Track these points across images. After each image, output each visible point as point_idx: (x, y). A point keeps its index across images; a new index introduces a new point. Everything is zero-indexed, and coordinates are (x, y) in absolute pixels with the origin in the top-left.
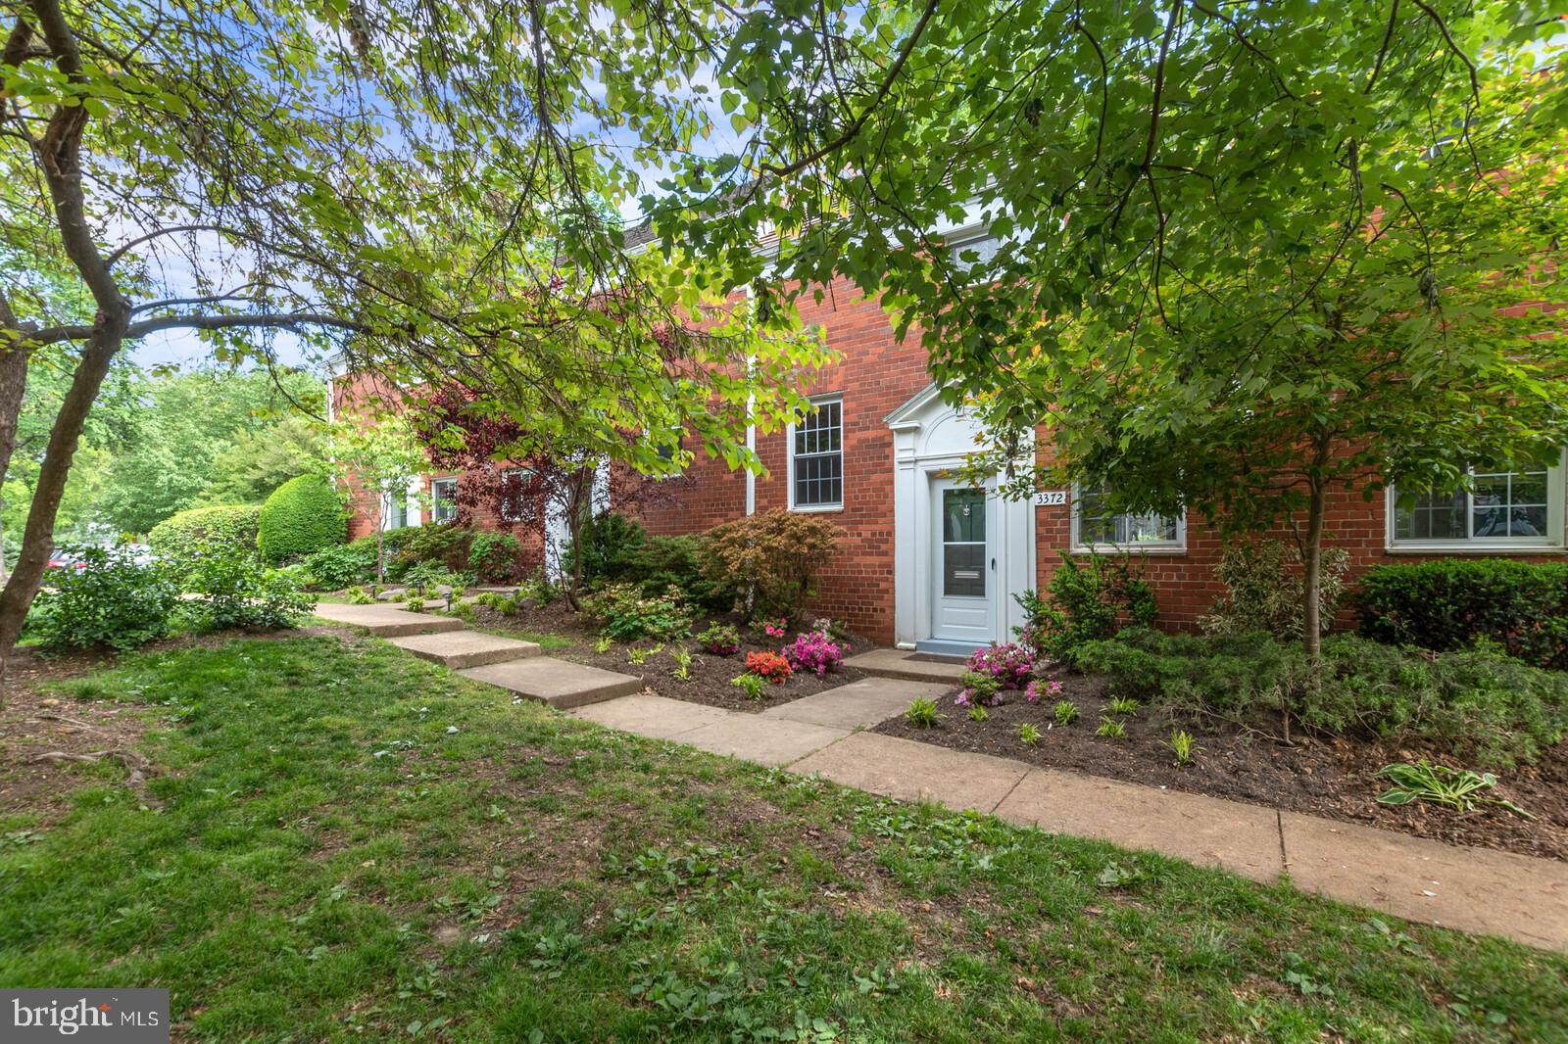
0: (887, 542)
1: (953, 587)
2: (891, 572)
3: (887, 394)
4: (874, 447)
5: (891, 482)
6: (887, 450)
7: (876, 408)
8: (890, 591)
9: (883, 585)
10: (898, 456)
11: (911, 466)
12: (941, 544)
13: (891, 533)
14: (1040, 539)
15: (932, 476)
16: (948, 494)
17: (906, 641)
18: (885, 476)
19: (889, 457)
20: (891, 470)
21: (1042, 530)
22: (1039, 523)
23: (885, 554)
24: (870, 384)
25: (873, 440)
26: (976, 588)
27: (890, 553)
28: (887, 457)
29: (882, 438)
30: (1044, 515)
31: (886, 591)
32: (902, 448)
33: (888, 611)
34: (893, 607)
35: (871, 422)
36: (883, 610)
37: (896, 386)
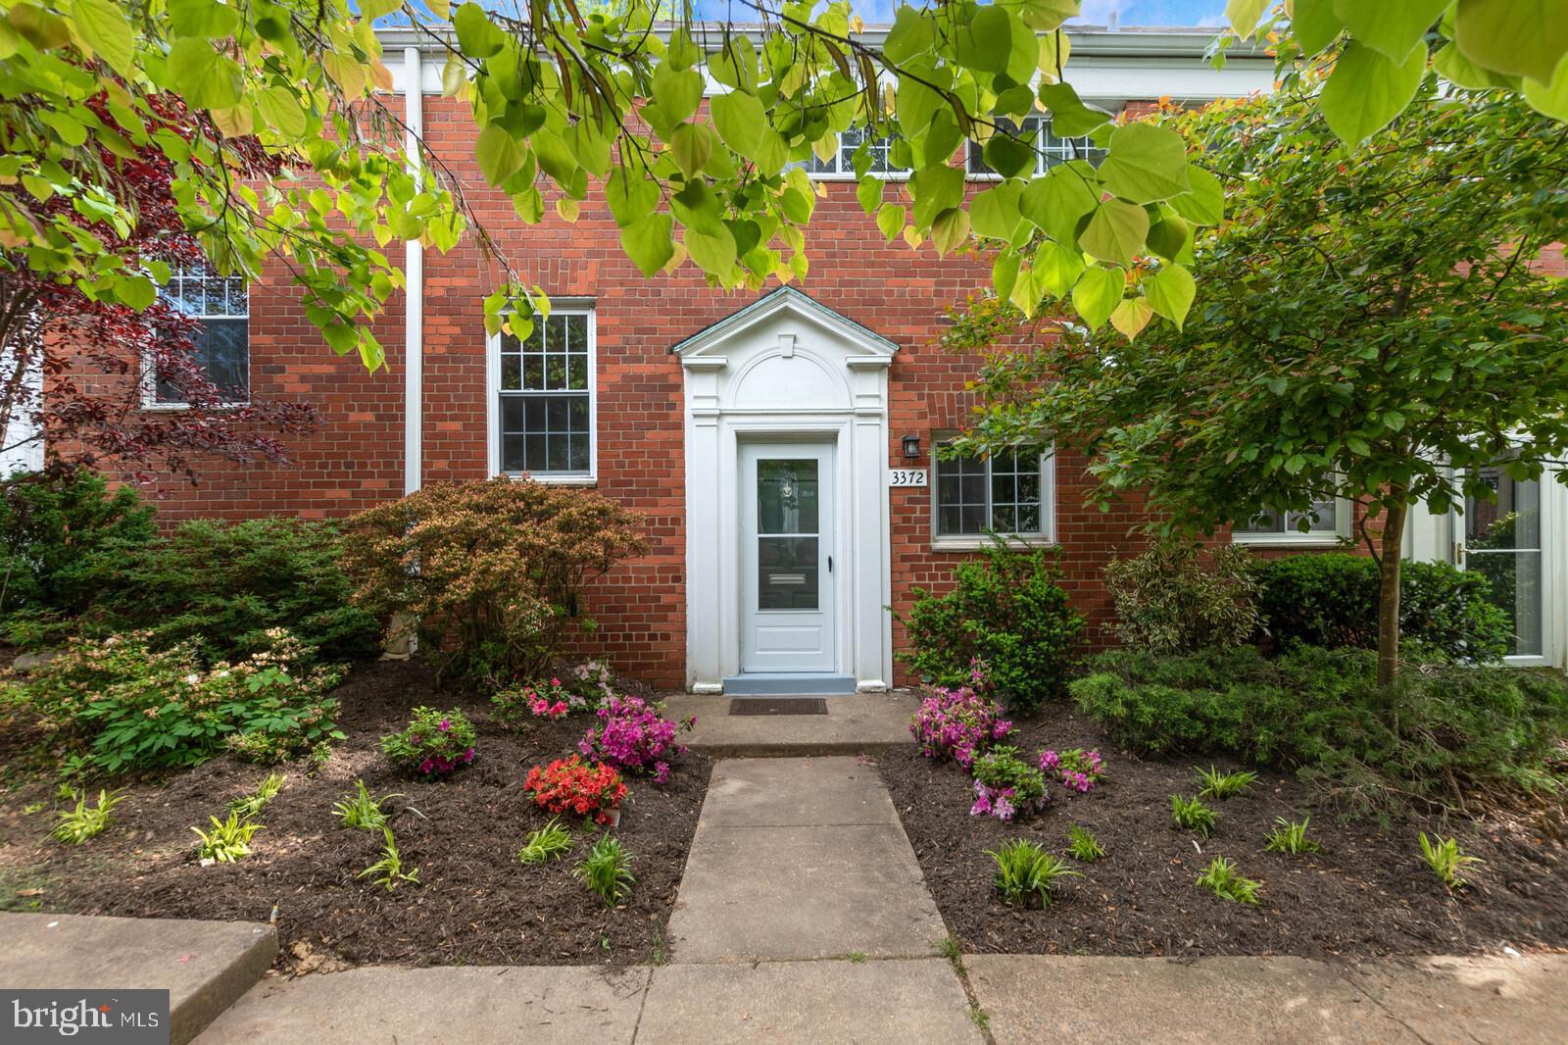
0: (672, 532)
1: (771, 598)
2: (680, 578)
3: (676, 312)
4: (652, 388)
5: (680, 444)
6: (672, 396)
7: (653, 331)
8: (679, 606)
9: (665, 599)
10: (691, 406)
11: (714, 422)
12: (753, 536)
13: (679, 520)
14: (895, 530)
15: (744, 439)
16: (763, 465)
17: (705, 680)
18: (670, 435)
19: (678, 405)
20: (679, 426)
21: (898, 518)
22: (895, 509)
23: (670, 551)
24: (643, 293)
25: (650, 378)
26: (805, 597)
27: (678, 549)
28: (672, 406)
29: (664, 376)
30: (900, 499)
31: (672, 608)
32: (696, 393)
33: (674, 638)
34: (683, 631)
35: (646, 350)
36: (666, 637)
37: (687, 302)
